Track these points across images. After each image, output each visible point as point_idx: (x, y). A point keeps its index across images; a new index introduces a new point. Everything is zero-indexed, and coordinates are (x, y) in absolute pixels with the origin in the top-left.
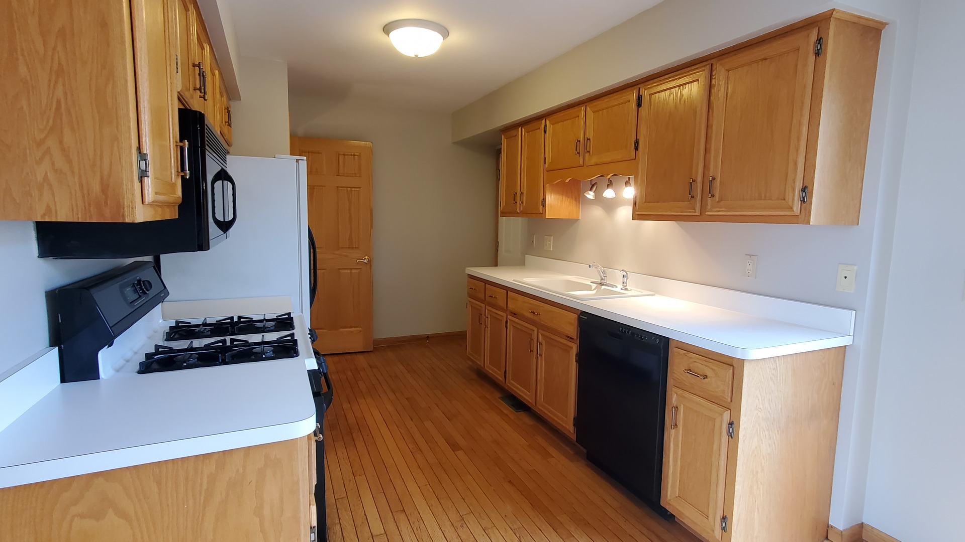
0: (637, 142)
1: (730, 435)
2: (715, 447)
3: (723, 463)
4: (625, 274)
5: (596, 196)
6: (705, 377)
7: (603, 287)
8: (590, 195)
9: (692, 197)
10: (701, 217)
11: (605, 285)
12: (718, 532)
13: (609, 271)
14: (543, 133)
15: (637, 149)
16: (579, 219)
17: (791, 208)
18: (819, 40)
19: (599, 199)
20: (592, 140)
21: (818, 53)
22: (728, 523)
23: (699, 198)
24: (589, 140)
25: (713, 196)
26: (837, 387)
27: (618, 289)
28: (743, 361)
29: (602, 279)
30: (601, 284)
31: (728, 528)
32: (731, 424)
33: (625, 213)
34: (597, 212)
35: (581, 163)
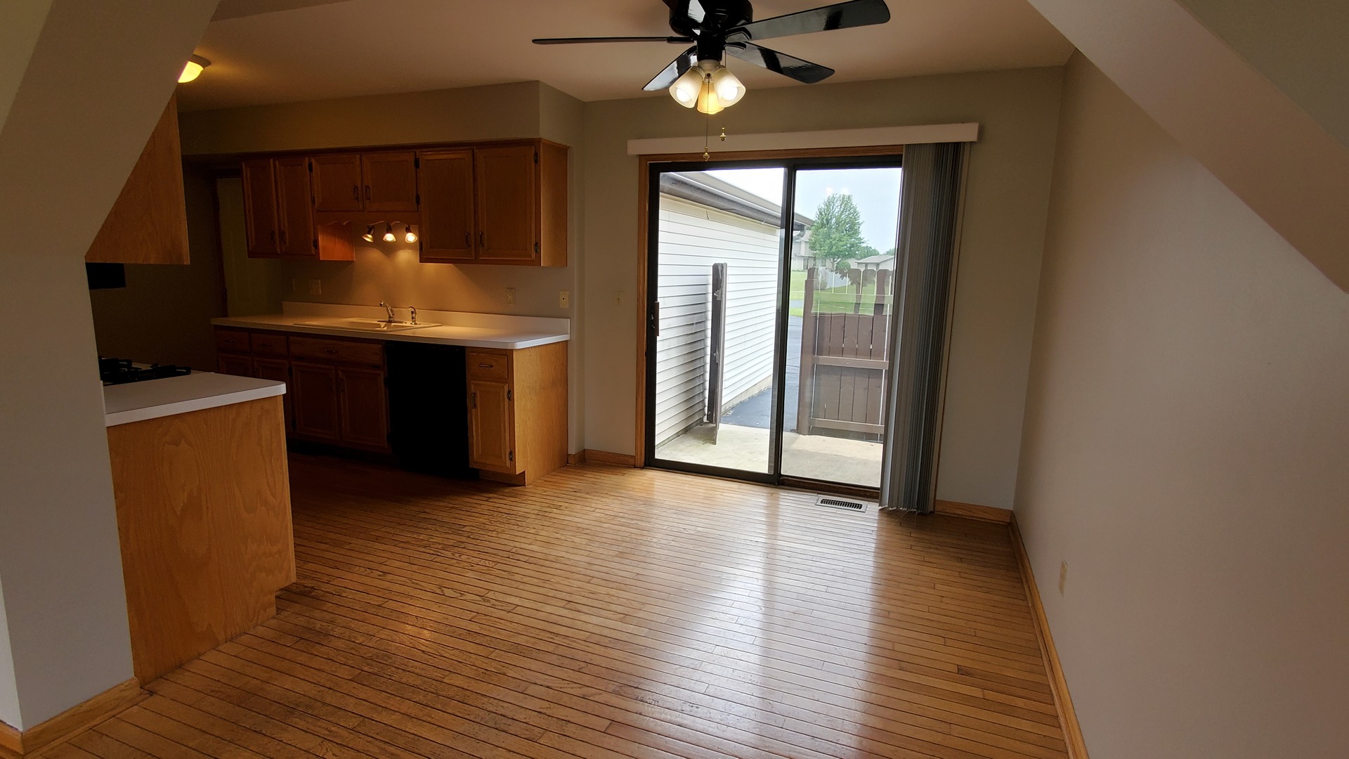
0: (418, 197)
1: (509, 398)
2: (502, 410)
3: (507, 418)
4: (413, 310)
5: (374, 238)
6: (492, 366)
7: (393, 324)
8: (369, 238)
9: (469, 246)
10: (476, 261)
11: (395, 322)
12: (508, 462)
13: (395, 309)
14: (308, 172)
15: (418, 202)
16: (353, 261)
17: (531, 256)
18: (536, 155)
19: (379, 243)
20: (371, 187)
21: (536, 162)
22: (513, 455)
23: (473, 246)
24: (368, 187)
25: (483, 246)
26: (565, 366)
27: (408, 324)
28: (512, 350)
29: (390, 317)
30: (390, 322)
31: (513, 459)
32: (509, 392)
33: (406, 257)
34: (375, 255)
35: (361, 207)
